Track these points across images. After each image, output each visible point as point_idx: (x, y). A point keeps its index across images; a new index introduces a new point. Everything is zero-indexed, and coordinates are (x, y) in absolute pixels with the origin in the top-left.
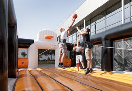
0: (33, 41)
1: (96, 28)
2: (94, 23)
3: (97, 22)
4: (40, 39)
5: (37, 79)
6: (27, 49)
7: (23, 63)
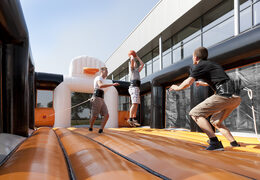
0: (62, 76)
2: (179, 44)
3: (184, 41)
7: (44, 117)
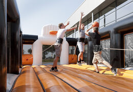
0: (37, 36)
1: (105, 22)
2: (103, 16)
3: (106, 14)
4: (44, 34)
5: (39, 76)
6: (31, 45)
7: (27, 60)
